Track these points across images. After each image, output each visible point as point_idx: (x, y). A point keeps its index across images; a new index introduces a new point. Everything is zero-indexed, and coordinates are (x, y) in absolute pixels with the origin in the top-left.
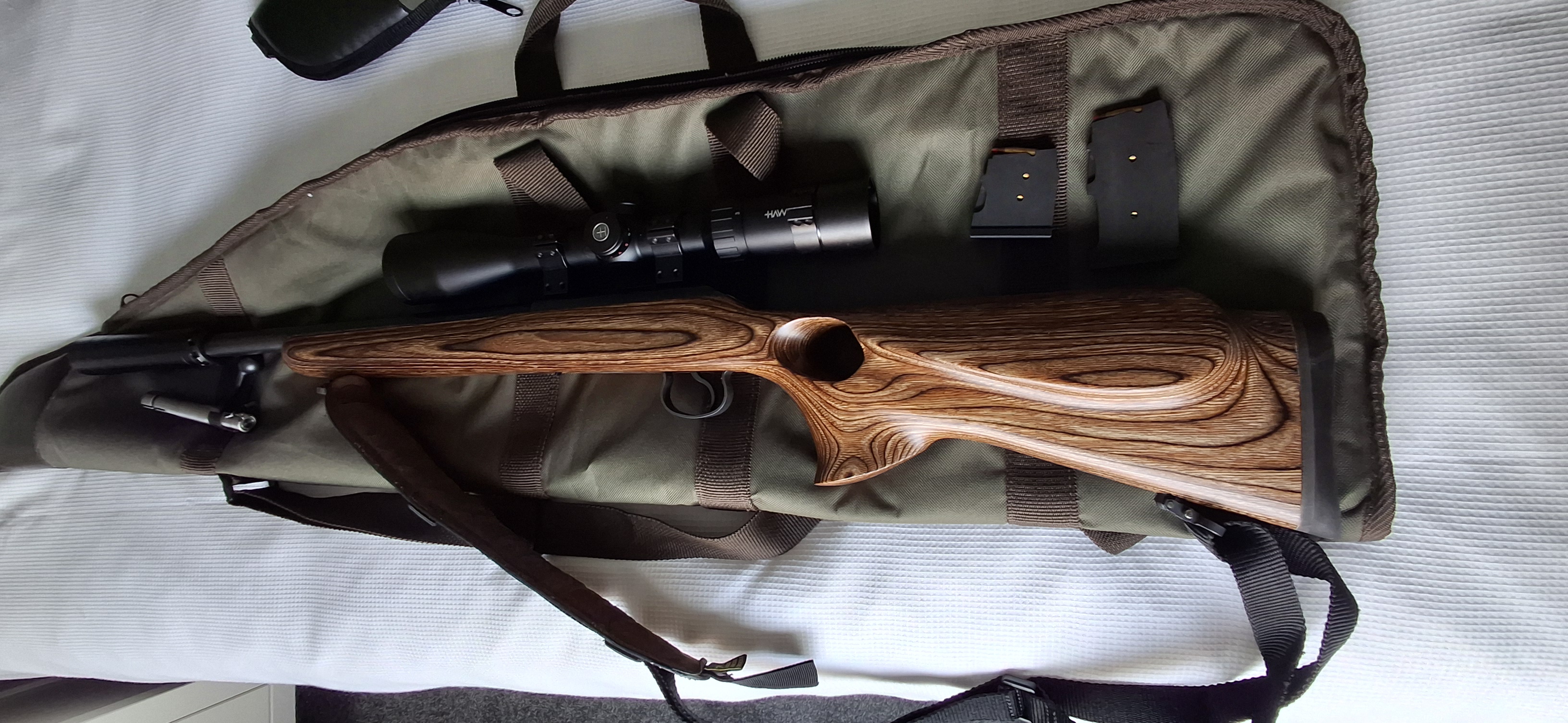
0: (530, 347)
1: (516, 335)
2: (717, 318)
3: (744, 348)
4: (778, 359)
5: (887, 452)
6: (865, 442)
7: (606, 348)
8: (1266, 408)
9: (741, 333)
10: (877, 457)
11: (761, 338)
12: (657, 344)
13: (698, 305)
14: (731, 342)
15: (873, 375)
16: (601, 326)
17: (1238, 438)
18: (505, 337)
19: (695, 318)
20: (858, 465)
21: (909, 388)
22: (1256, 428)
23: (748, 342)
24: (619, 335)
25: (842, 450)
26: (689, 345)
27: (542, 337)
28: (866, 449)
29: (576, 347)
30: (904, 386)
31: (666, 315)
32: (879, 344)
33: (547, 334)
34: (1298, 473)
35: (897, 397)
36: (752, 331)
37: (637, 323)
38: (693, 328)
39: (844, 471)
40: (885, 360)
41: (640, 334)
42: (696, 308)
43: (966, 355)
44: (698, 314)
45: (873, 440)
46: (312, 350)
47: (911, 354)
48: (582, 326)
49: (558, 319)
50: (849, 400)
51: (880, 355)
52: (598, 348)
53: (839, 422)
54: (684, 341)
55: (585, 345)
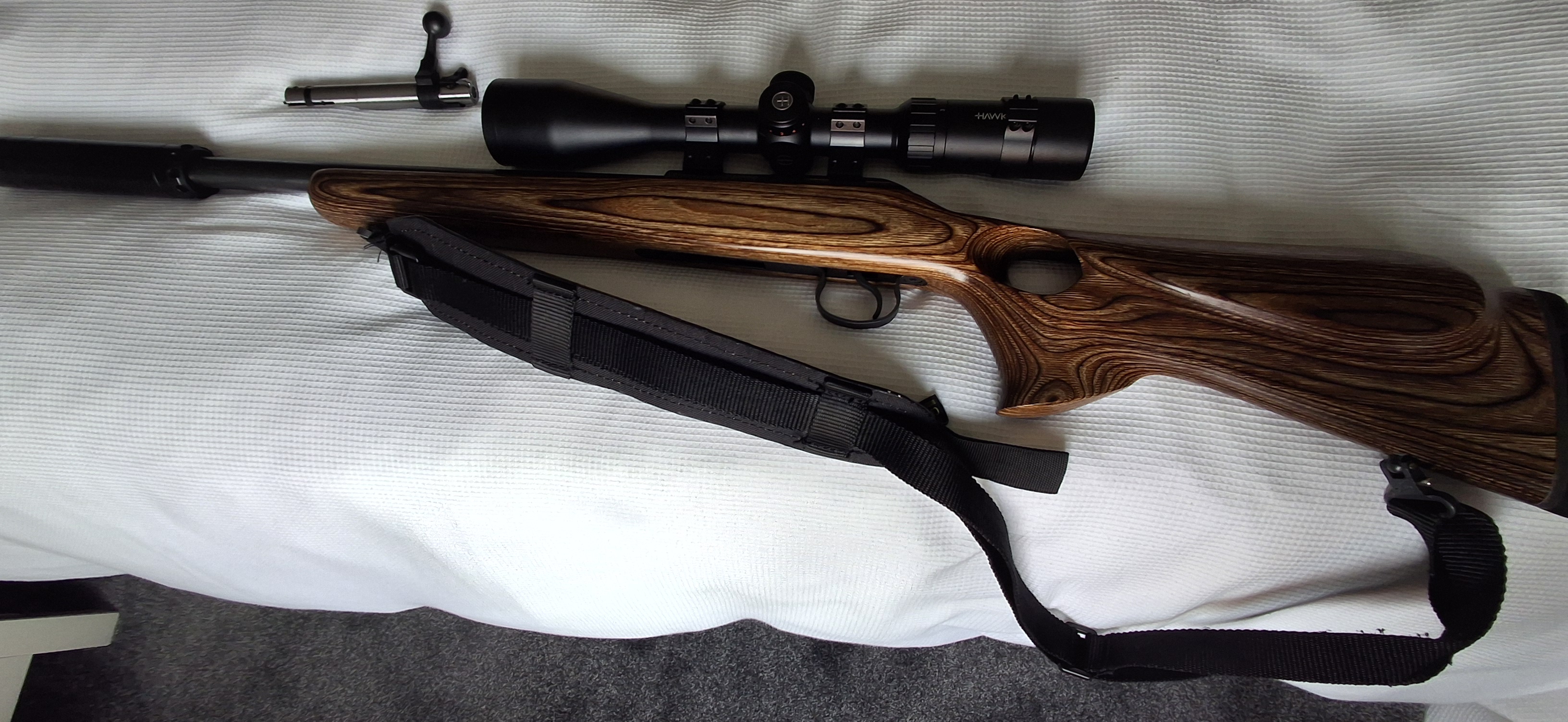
0: (666, 215)
1: (650, 200)
2: (909, 211)
3: (938, 247)
4: (977, 265)
5: (1095, 381)
6: (1072, 364)
7: (767, 227)
8: (1520, 370)
9: (938, 231)
10: (1085, 383)
11: (961, 238)
12: (834, 229)
13: (888, 196)
14: (926, 239)
15: (1092, 291)
16: (762, 203)
17: (1489, 398)
18: (634, 200)
19: (881, 208)
20: (1063, 389)
21: (1132, 310)
22: (1508, 389)
23: (945, 241)
24: (786, 215)
25: (1044, 371)
26: (873, 235)
27: (684, 206)
28: (1072, 372)
29: (726, 222)
30: (1126, 307)
31: (847, 201)
32: (1103, 259)
33: (689, 203)
34: (1552, 440)
35: (1120, 319)
36: (951, 231)
37: (810, 204)
38: (881, 219)
39: (1047, 394)
40: (1107, 277)
41: (812, 216)
42: (884, 198)
43: (1205, 281)
44: (886, 204)
45: (1081, 364)
46: (358, 187)
47: (1138, 273)
48: (738, 199)
49: (706, 189)
50: (1061, 316)
51: (1102, 271)
52: (756, 226)
53: (1043, 340)
54: (868, 230)
55: (739, 221)
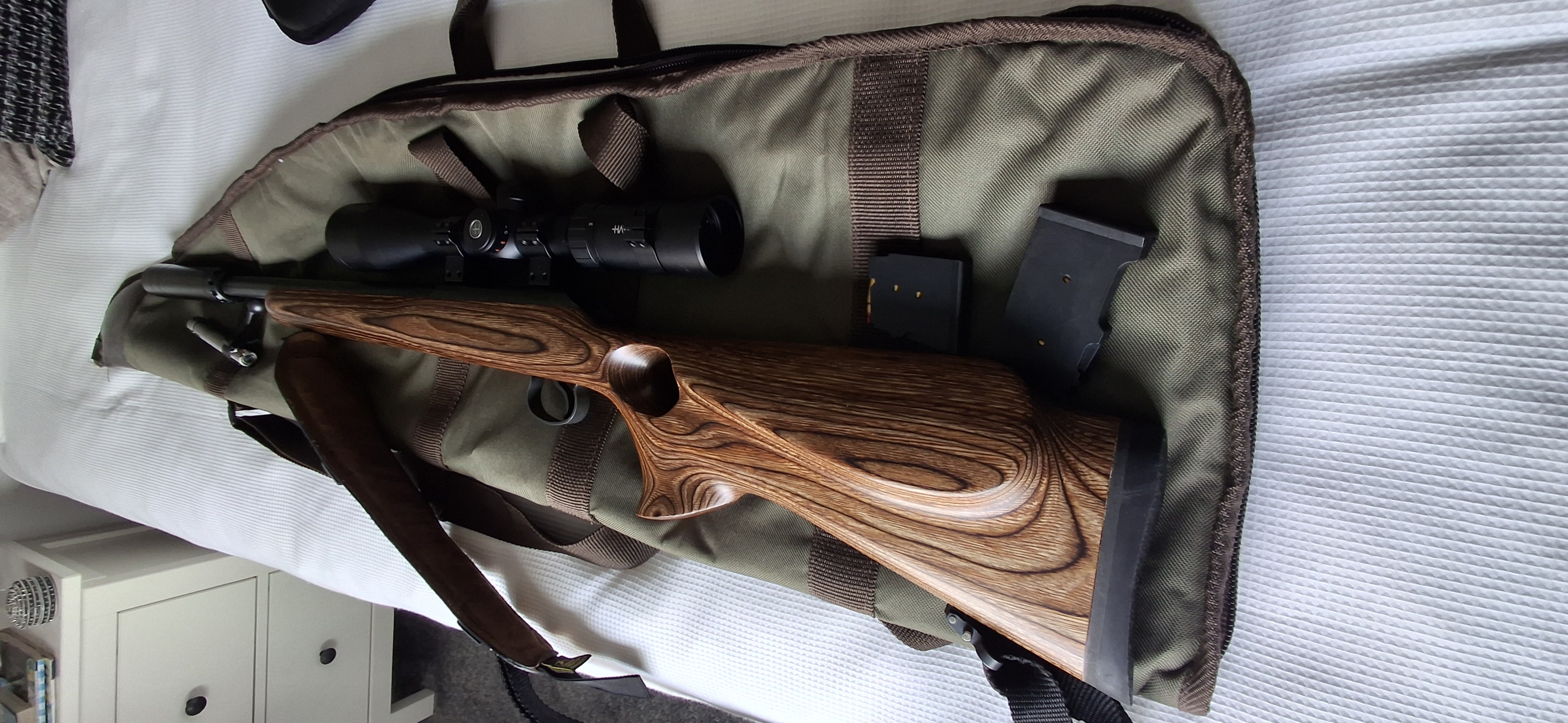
0: (422, 332)
1: (414, 319)
2: (564, 331)
3: (582, 367)
4: (611, 382)
5: (695, 497)
6: (676, 483)
7: (477, 345)
8: (1061, 539)
9: (581, 351)
10: (686, 500)
11: (597, 358)
12: (515, 348)
13: (552, 314)
14: (572, 359)
15: (684, 416)
16: (476, 322)
17: (1024, 565)
18: (407, 318)
19: (547, 328)
20: (666, 506)
21: (714, 438)
22: (1045, 559)
23: (585, 361)
24: (486, 334)
25: (656, 487)
26: (539, 355)
27: (432, 324)
28: (676, 491)
29: (455, 339)
30: (711, 434)
31: (524, 320)
32: (691, 386)
33: (435, 322)
34: (1084, 622)
35: (705, 444)
36: (589, 350)
37: (502, 324)
38: (543, 338)
39: (654, 509)
40: (695, 404)
41: (502, 336)
42: (549, 317)
43: (764, 415)
44: (549, 323)
45: (683, 483)
46: (282, 305)
47: (716, 403)
48: (462, 319)
49: (446, 308)
50: (663, 438)
51: (692, 397)
52: (471, 344)
53: (655, 458)
54: (535, 350)
55: (462, 338)
